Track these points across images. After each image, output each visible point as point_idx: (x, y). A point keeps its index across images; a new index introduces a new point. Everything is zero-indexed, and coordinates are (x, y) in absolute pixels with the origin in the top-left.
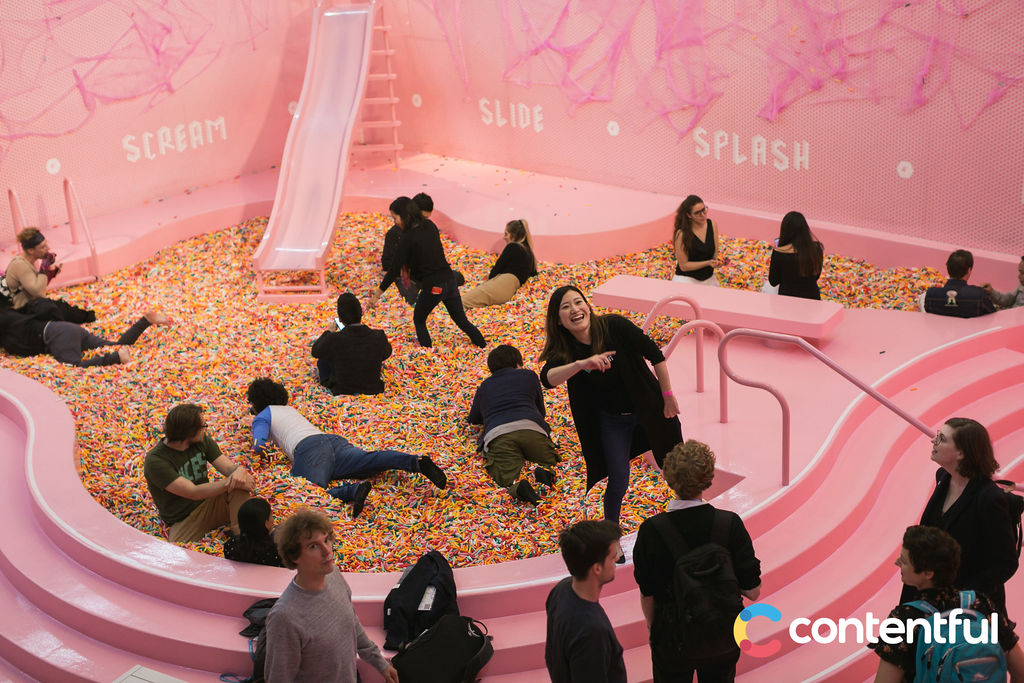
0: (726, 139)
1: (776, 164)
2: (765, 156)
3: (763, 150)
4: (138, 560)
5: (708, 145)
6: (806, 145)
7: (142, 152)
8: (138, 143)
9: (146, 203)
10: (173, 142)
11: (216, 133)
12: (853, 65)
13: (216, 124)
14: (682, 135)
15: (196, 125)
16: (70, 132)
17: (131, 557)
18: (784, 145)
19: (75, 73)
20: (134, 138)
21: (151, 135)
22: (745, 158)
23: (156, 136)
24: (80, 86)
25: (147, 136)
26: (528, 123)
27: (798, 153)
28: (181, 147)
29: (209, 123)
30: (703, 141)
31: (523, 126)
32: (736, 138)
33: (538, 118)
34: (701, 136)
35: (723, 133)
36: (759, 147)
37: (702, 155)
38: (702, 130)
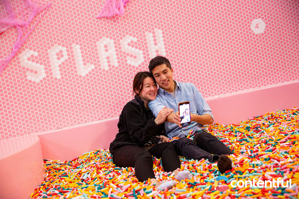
0: (65, 53)
1: (130, 61)
2: (116, 57)
3: (112, 51)
5: (43, 67)
6: (159, 33)
18: (135, 40)
22: (93, 66)
27: (153, 42)
30: (34, 64)
32: (77, 49)
34: (32, 58)
35: (60, 47)
36: (107, 51)
37: (37, 79)
38: (32, 52)
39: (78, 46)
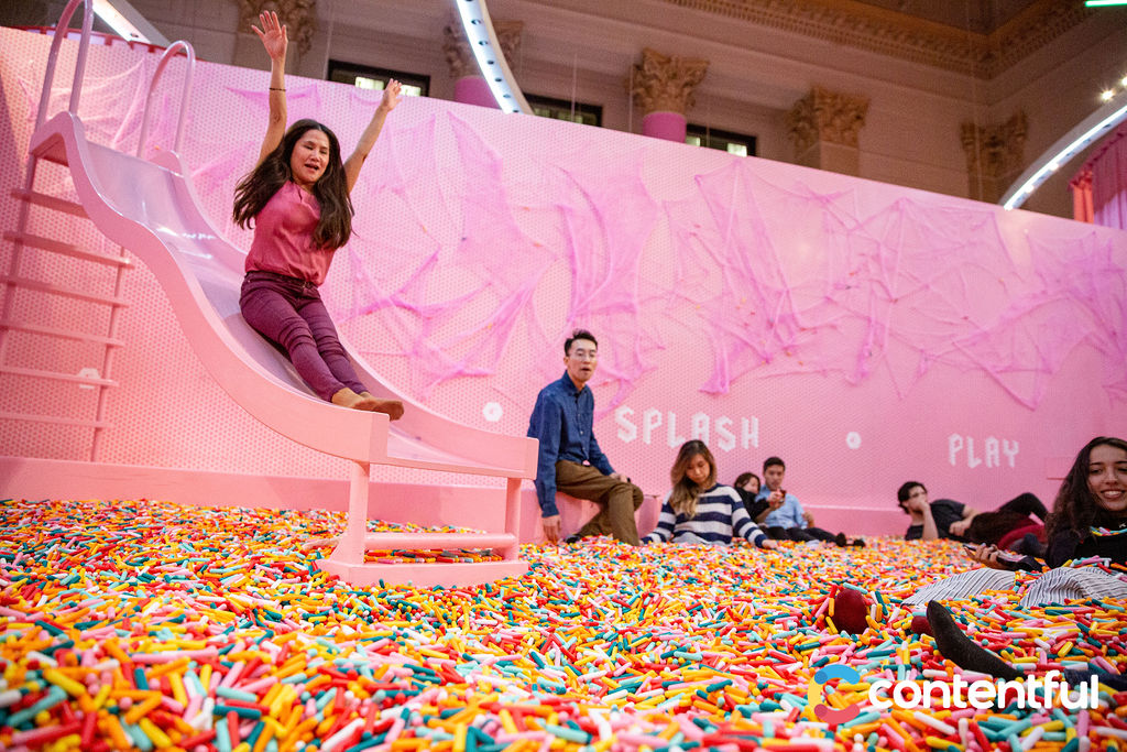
0: (660, 419)
3: (706, 429)
5: (635, 427)
6: (756, 421)
12: (802, 339)
18: (731, 422)
27: (746, 430)
30: (628, 422)
32: (672, 417)
34: (627, 416)
35: (656, 412)
36: (700, 427)
37: (627, 439)
38: (628, 410)
39: (674, 415)
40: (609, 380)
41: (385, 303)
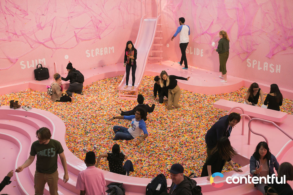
0: (256, 62)
1: (270, 71)
2: (267, 68)
3: (267, 66)
4: (80, 168)
5: (251, 64)
6: (280, 66)
7: (91, 54)
8: (90, 52)
9: (91, 69)
10: (99, 53)
11: (111, 51)
13: (111, 48)
14: (243, 60)
15: (106, 48)
16: (72, 48)
17: (78, 167)
18: (273, 66)
19: (75, 32)
20: (89, 51)
21: (94, 50)
22: (261, 68)
23: (95, 51)
24: (76, 36)
25: (92, 50)
26: (199, 54)
27: (277, 68)
28: (102, 54)
29: (110, 48)
30: (249, 62)
31: (197, 55)
33: (202, 53)
35: (256, 61)
36: (266, 66)
37: (249, 66)
38: (249, 59)
39: (260, 62)
40: (245, 52)
41: (205, 33)
